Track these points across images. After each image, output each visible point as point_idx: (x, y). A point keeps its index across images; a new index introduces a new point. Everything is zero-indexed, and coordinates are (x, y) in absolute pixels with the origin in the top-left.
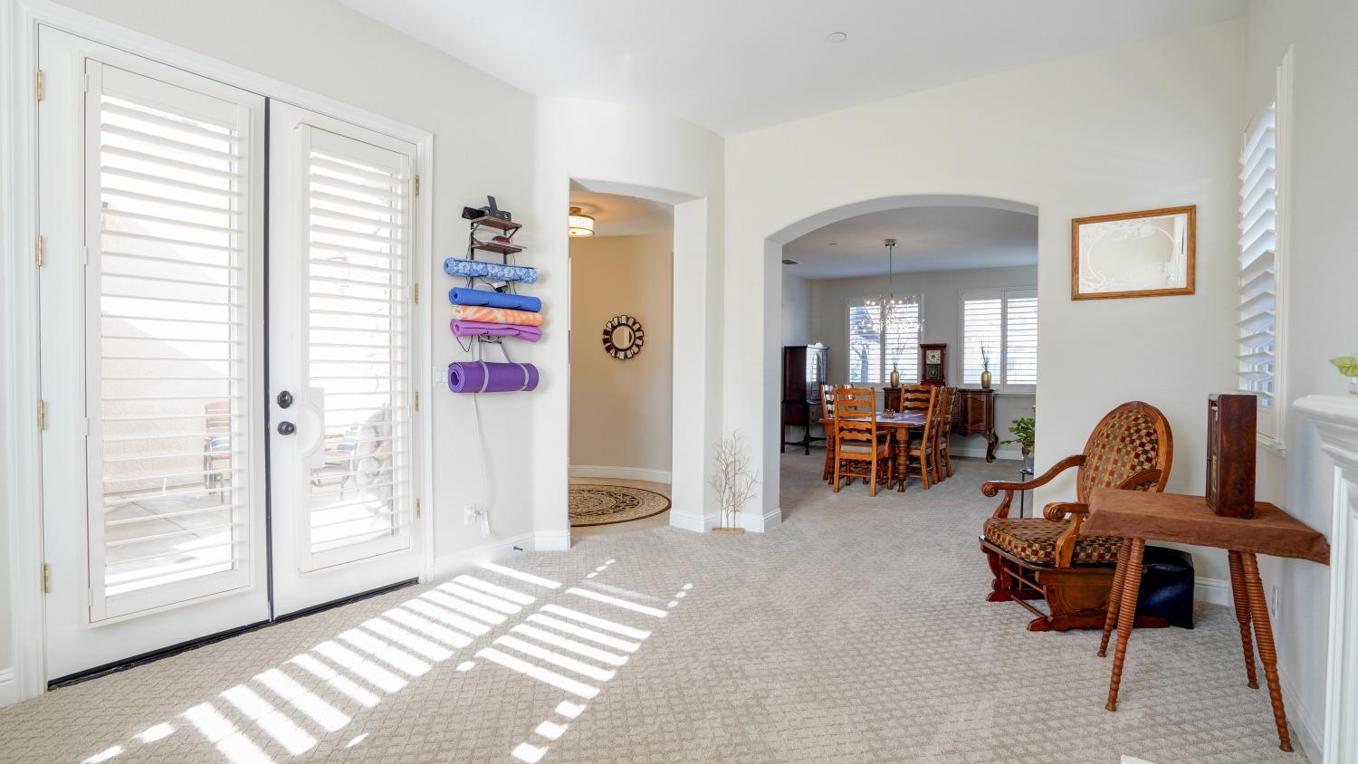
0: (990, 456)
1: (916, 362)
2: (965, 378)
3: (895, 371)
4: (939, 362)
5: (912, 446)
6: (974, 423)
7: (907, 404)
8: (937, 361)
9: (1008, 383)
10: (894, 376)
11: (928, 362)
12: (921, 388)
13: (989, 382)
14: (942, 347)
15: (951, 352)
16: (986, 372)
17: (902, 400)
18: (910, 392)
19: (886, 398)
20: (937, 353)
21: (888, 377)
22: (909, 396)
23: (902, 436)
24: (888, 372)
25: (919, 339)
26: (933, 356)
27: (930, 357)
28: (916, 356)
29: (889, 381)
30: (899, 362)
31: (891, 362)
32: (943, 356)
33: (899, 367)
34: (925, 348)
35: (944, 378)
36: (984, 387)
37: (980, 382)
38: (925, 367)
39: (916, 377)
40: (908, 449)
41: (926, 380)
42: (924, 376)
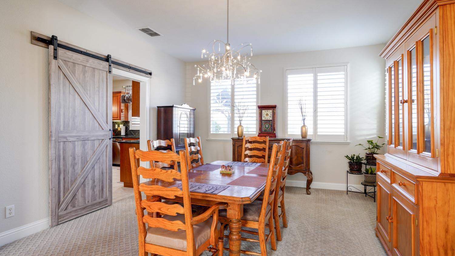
0: (308, 188)
1: (255, 119)
2: (289, 130)
3: (240, 125)
4: (271, 119)
5: (249, 217)
6: (297, 165)
7: (248, 152)
8: (269, 118)
9: (318, 133)
10: (240, 128)
11: (263, 119)
12: (259, 139)
13: (306, 133)
14: (273, 107)
15: (278, 111)
16: (304, 126)
17: (244, 149)
18: (250, 142)
19: (234, 146)
20: (270, 112)
21: (236, 130)
22: (249, 145)
23: (233, 213)
24: (236, 126)
25: (257, 102)
26: (267, 115)
27: (265, 115)
28: (255, 115)
29: (236, 133)
30: (243, 119)
31: (238, 119)
32: (274, 114)
33: (242, 122)
34: (261, 108)
35: (274, 130)
36: (303, 137)
37: (300, 133)
38: (261, 122)
39: (255, 130)
40: (244, 221)
41: (262, 133)
42: (261, 129)
